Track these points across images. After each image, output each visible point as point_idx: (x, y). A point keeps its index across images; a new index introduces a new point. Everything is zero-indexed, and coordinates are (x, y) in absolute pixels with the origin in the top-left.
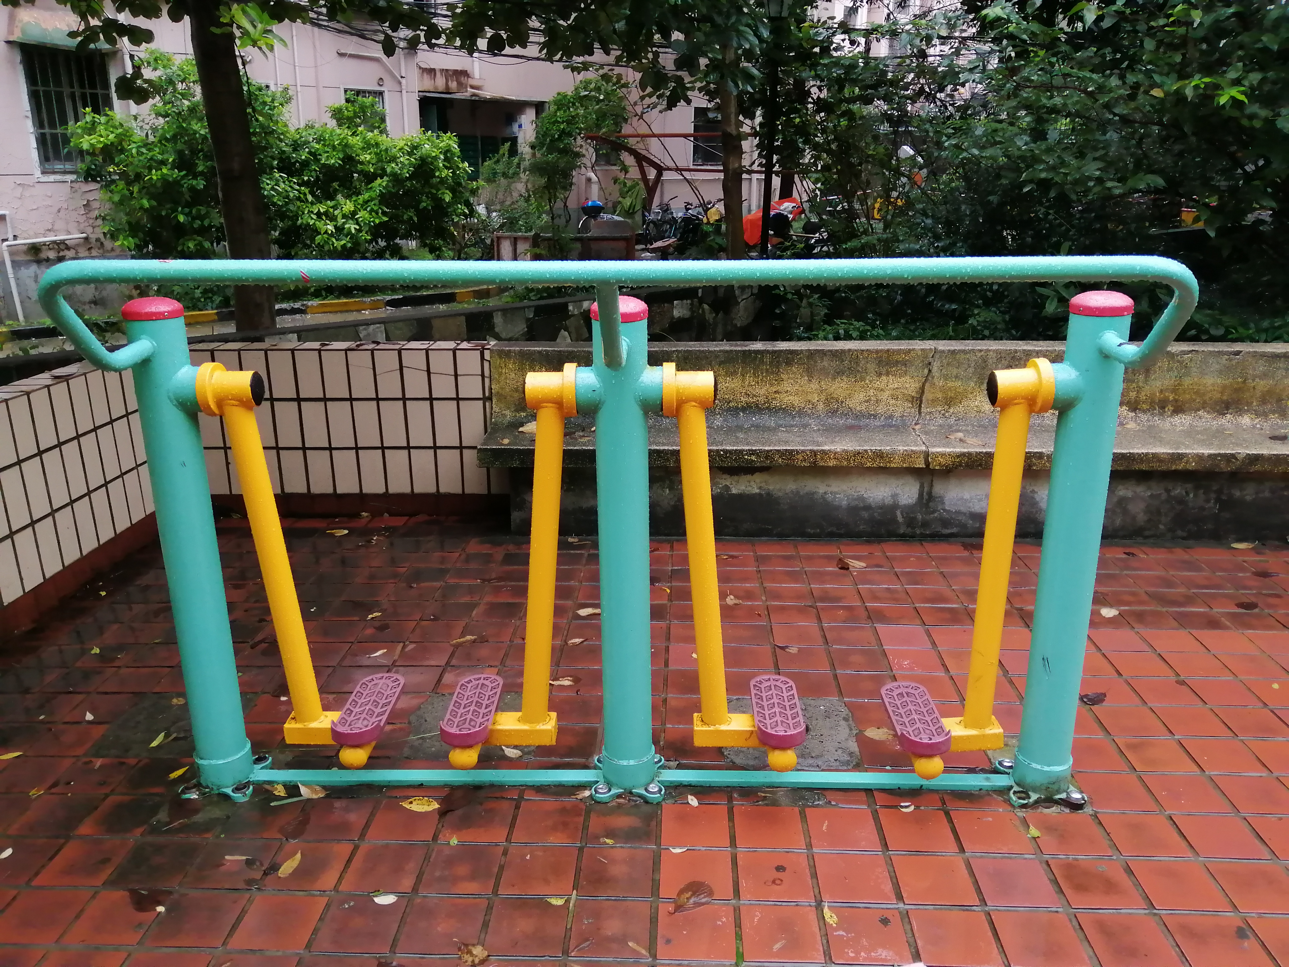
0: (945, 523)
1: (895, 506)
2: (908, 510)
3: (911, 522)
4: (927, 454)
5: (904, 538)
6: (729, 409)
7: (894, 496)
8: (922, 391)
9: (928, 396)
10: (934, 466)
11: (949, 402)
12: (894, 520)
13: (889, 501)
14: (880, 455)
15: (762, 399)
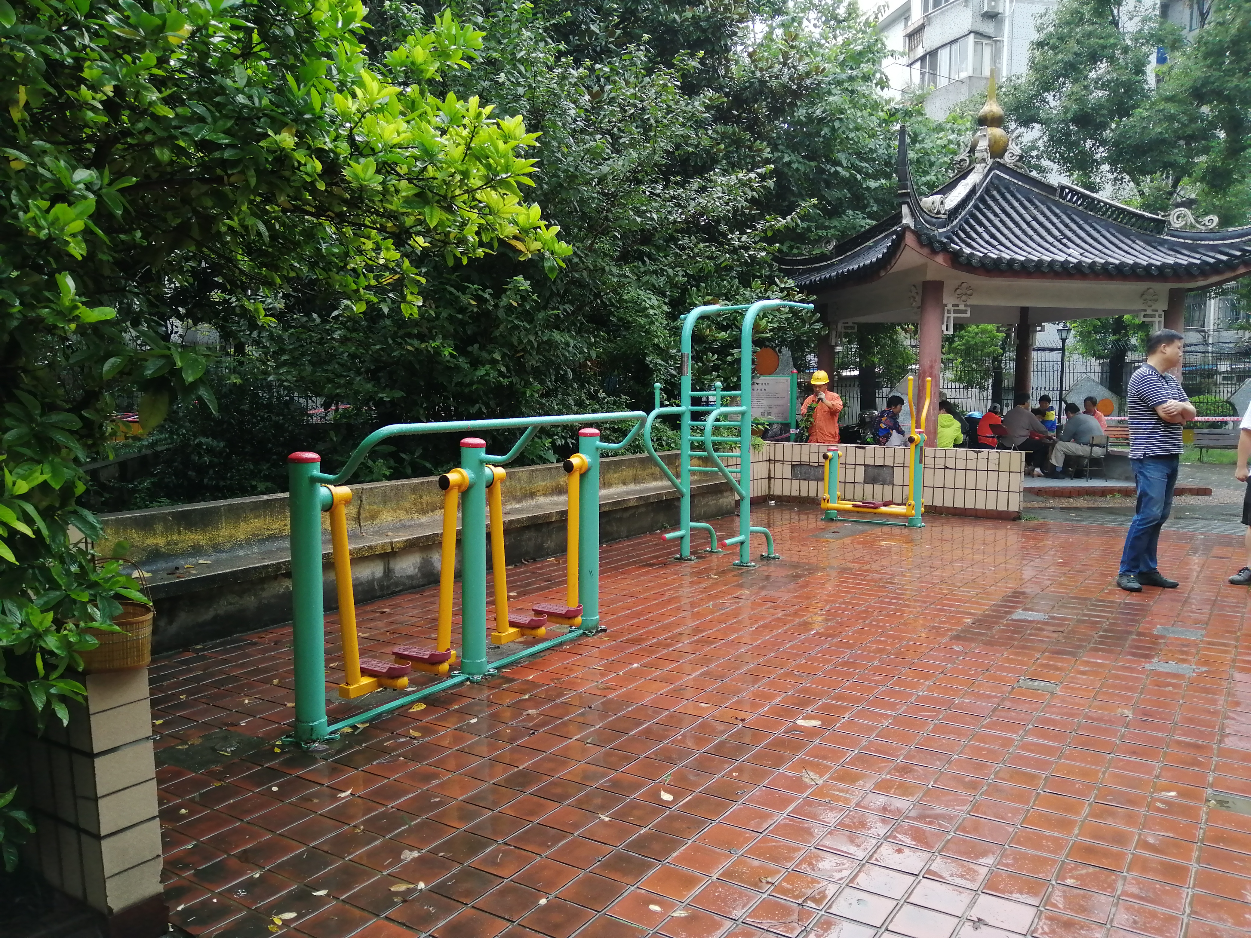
0: (397, 584)
1: (373, 580)
2: (380, 580)
3: (382, 587)
4: (392, 543)
5: (381, 597)
6: (259, 541)
7: (373, 573)
8: (359, 513)
9: (362, 516)
10: (396, 550)
11: (373, 517)
12: (373, 589)
13: (370, 578)
14: (371, 548)
15: (277, 531)
